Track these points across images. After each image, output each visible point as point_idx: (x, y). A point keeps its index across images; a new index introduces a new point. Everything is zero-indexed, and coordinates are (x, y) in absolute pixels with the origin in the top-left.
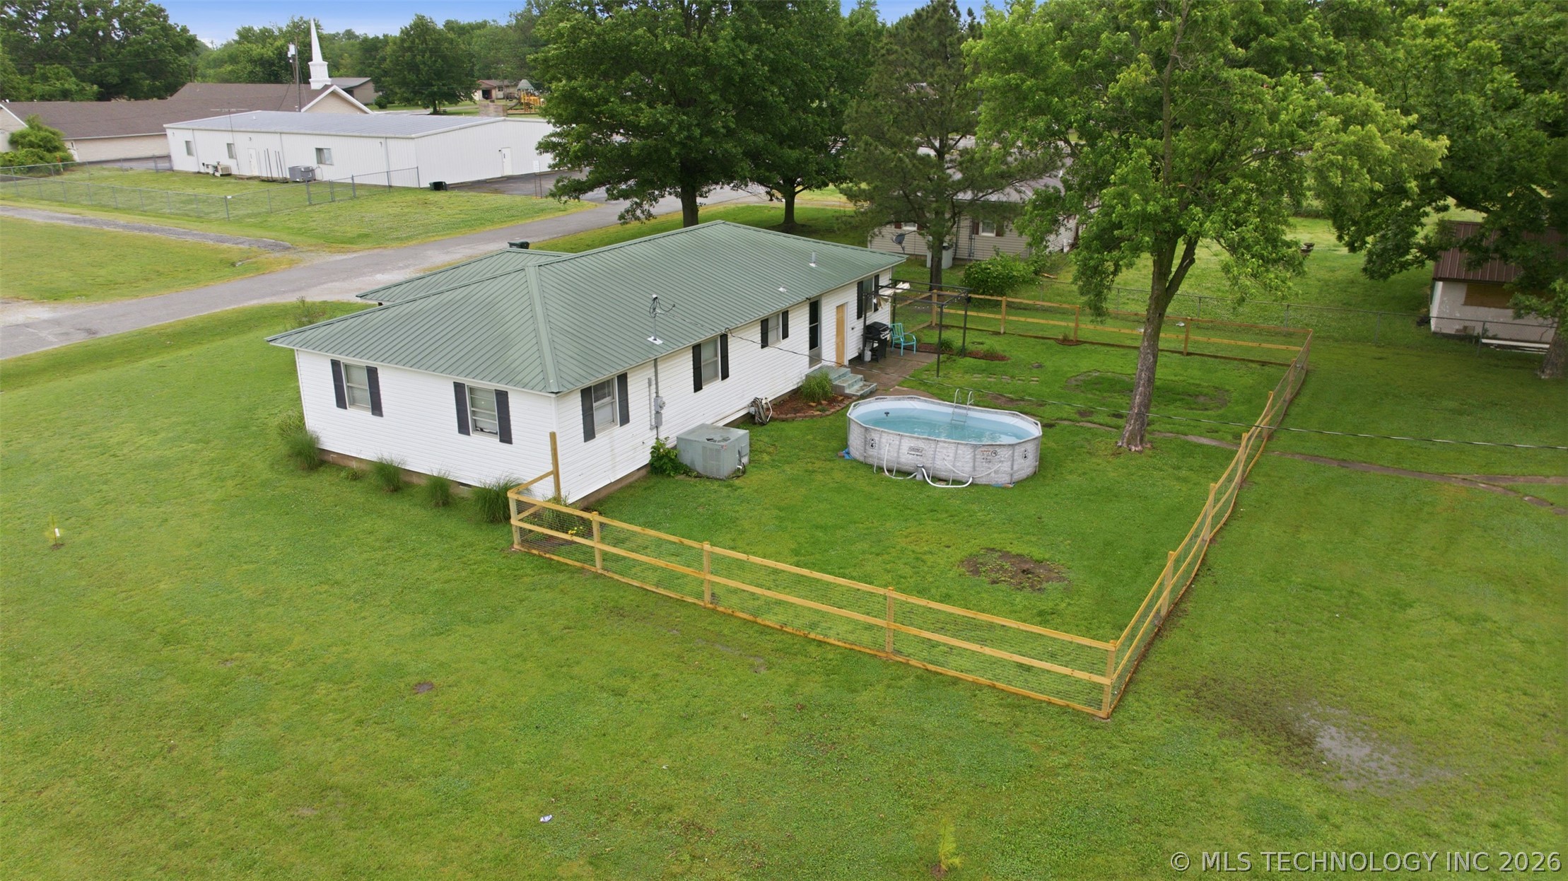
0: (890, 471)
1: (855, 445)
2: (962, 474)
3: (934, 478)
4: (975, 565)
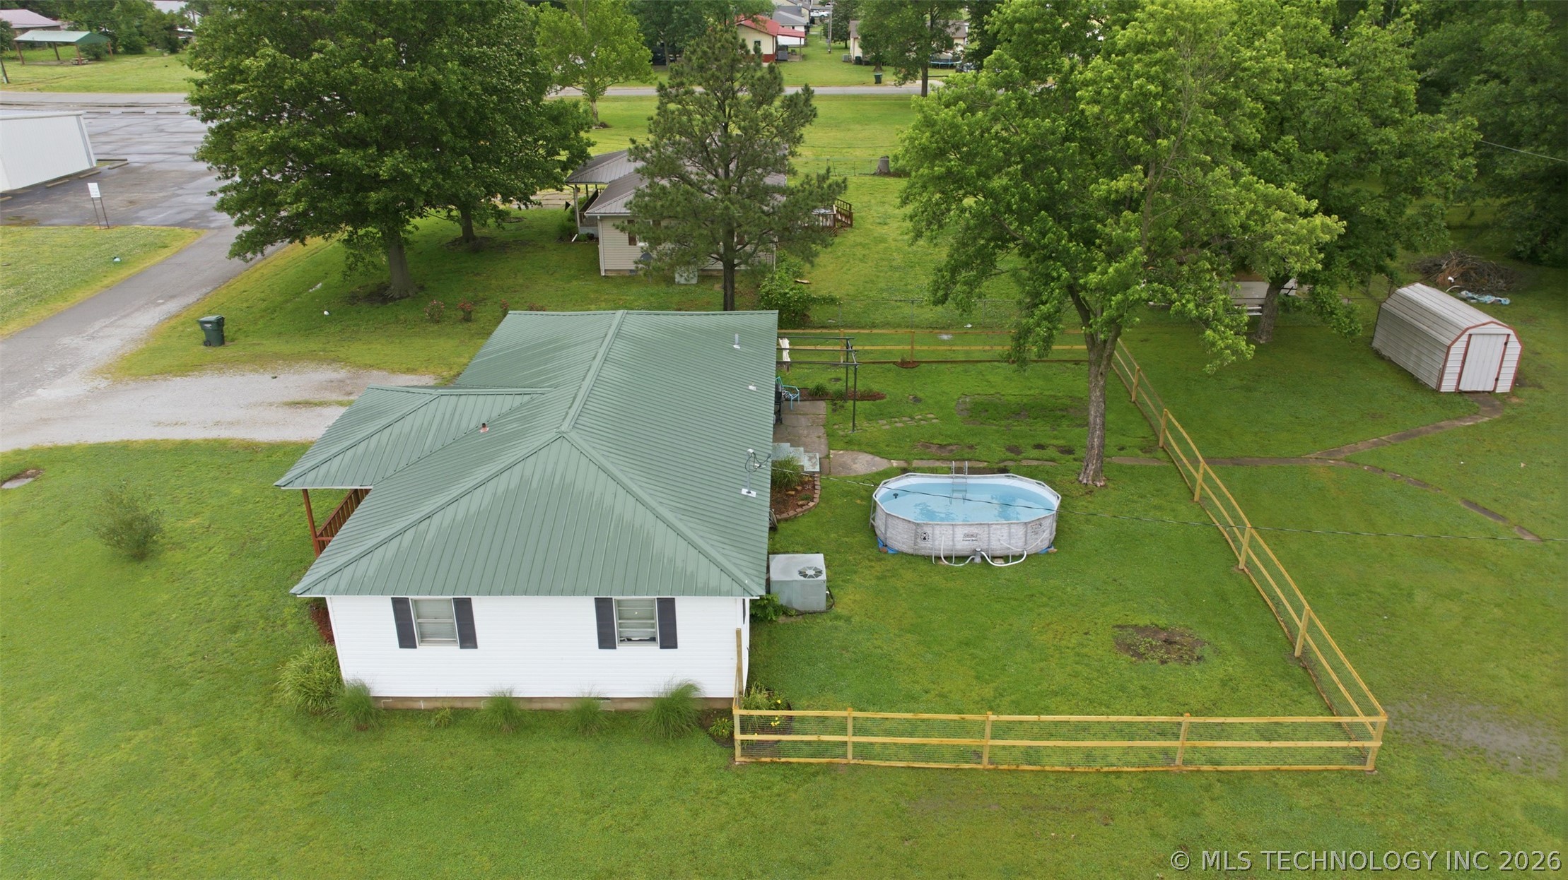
0: (948, 558)
1: (899, 539)
2: (1016, 550)
3: (994, 558)
4: (1128, 648)
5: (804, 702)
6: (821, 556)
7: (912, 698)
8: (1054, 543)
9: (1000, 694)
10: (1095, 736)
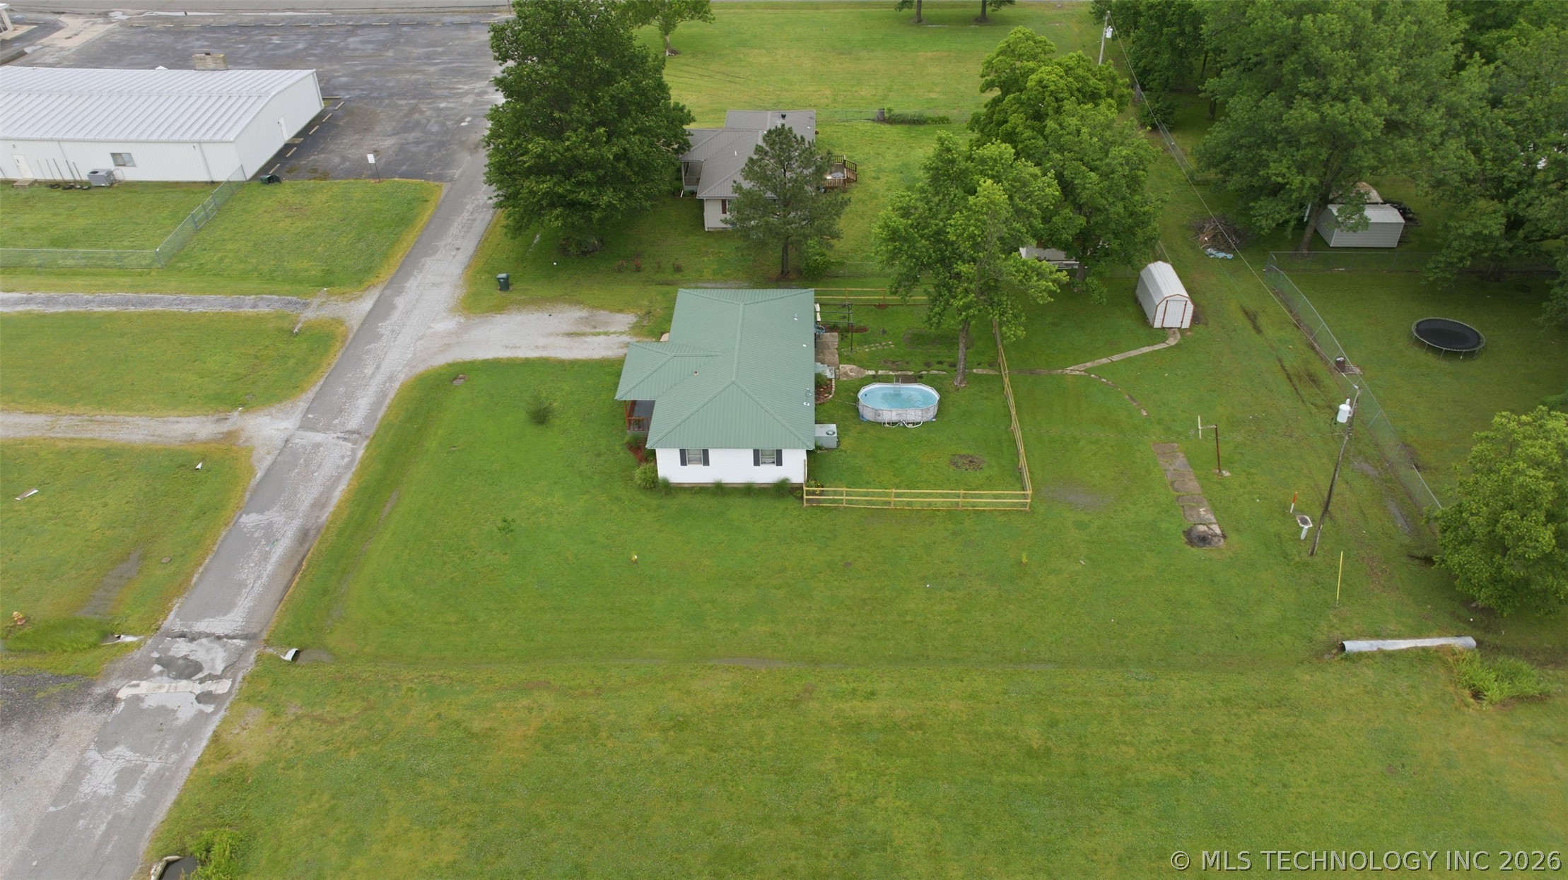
0: (888, 424)
1: (868, 415)
2: (919, 421)
3: (908, 423)
4: (955, 464)
5: (828, 485)
6: (835, 425)
7: (868, 483)
8: (935, 417)
9: (902, 481)
10: (933, 497)
